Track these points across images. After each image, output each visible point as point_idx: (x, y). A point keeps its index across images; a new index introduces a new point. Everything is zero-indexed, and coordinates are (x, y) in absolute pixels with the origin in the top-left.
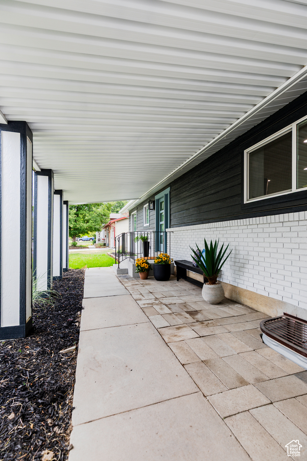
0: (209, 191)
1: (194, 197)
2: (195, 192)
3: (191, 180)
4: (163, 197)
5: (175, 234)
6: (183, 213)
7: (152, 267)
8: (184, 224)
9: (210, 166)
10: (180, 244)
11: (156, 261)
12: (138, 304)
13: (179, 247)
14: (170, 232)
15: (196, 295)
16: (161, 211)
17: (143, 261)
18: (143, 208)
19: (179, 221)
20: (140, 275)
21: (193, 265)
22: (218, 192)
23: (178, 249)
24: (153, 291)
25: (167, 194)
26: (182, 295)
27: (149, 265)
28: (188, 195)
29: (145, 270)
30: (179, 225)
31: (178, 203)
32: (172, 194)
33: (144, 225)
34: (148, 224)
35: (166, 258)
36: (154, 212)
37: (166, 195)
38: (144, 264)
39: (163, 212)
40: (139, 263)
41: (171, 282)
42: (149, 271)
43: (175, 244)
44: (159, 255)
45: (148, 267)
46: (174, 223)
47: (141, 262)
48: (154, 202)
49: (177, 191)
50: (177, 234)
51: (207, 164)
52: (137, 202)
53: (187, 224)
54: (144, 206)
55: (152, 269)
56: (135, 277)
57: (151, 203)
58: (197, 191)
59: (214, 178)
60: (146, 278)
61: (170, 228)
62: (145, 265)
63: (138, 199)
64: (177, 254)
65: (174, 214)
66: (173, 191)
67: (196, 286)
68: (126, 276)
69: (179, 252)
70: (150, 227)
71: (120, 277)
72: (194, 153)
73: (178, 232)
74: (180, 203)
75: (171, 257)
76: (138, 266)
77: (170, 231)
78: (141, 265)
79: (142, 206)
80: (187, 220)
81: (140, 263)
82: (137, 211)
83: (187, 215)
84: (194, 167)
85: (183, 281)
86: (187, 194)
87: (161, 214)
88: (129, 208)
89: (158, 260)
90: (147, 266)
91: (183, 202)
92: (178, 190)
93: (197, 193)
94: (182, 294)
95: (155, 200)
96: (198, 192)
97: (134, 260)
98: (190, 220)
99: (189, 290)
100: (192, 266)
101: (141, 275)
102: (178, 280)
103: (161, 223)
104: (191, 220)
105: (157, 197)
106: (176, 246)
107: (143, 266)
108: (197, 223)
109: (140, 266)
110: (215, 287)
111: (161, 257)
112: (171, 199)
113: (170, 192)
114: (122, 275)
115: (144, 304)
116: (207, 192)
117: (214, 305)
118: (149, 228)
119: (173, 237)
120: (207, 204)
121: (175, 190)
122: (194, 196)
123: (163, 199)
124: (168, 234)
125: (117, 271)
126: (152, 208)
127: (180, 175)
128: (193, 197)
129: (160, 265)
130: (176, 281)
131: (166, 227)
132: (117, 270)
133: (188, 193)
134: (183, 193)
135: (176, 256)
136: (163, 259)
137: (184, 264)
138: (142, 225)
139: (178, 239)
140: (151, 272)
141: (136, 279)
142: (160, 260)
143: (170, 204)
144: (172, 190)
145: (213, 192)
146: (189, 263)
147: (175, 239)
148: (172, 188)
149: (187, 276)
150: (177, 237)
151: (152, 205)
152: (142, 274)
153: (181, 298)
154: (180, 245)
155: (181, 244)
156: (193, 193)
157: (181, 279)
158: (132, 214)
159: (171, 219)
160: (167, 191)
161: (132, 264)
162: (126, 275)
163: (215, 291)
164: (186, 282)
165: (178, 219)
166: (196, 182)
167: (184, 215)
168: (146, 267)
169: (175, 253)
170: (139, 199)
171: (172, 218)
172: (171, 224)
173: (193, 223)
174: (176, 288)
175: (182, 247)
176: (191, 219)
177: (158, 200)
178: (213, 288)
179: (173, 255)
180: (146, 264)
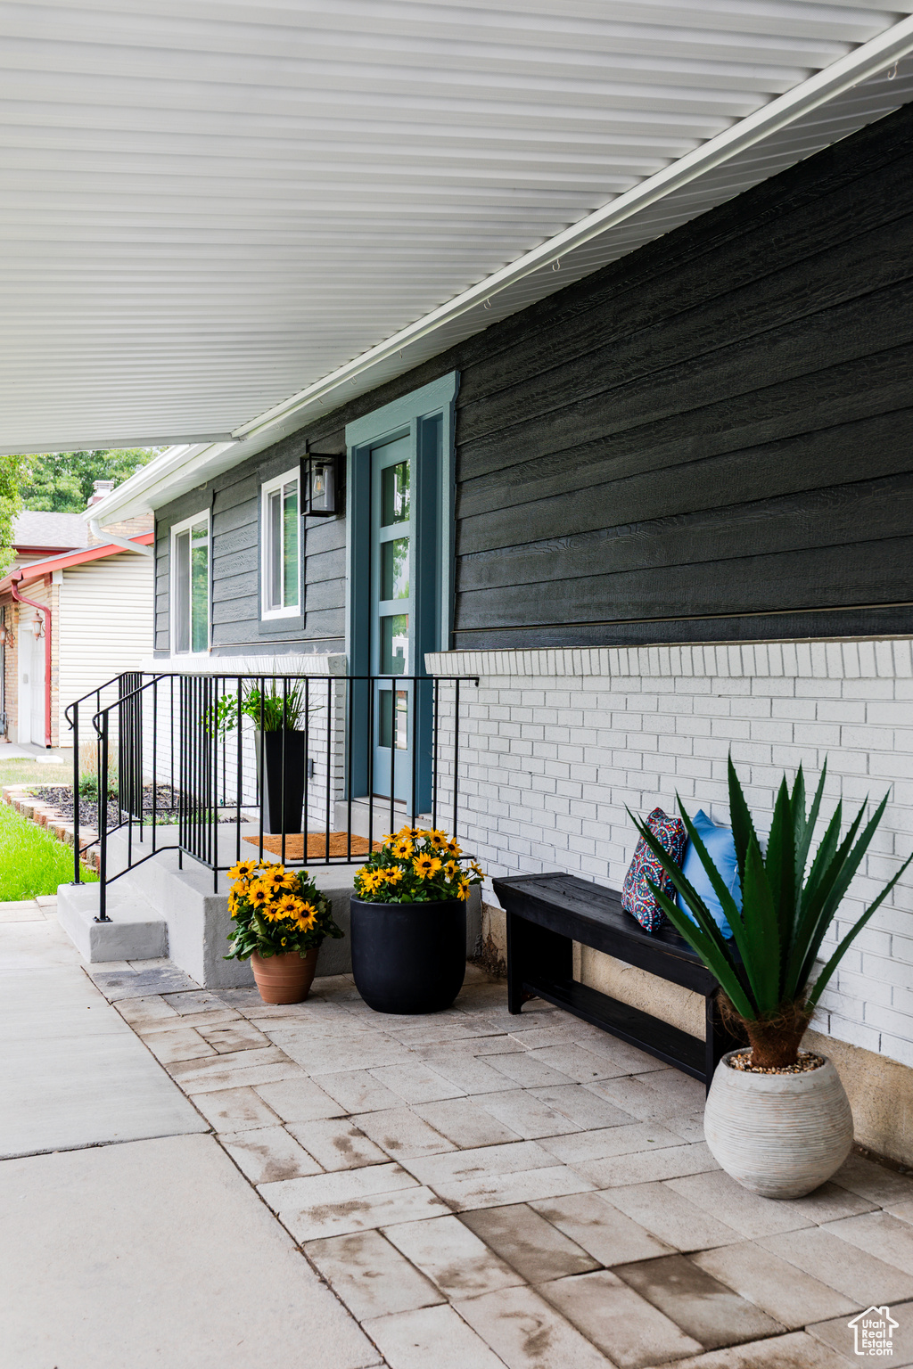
0: (744, 422)
1: (629, 457)
2: (641, 420)
3: (613, 338)
4: (405, 434)
5: (491, 697)
6: (553, 558)
7: (342, 919)
8: (555, 631)
9: (754, 254)
10: (529, 764)
11: (370, 883)
12: (277, 1216)
13: (524, 781)
14: (458, 679)
15: (658, 1125)
16: (384, 524)
17: (279, 879)
18: (257, 498)
19: (519, 609)
20: (258, 976)
21: (629, 917)
22: (807, 435)
23: (510, 795)
24: (363, 1097)
25: (439, 418)
26: (563, 1125)
27: (322, 905)
28: (584, 435)
29: (290, 944)
30: (519, 633)
31: (515, 483)
32: (468, 418)
33: (268, 615)
34: (294, 611)
35: (436, 865)
36: (341, 533)
37: (428, 428)
38: (285, 900)
39: (403, 530)
40: (253, 891)
41: (470, 1026)
42: (320, 944)
43: (491, 759)
44: (382, 838)
45: (311, 919)
46: (484, 618)
47: (266, 884)
48: (338, 463)
49: (505, 401)
50: (507, 697)
51: (729, 238)
52: (220, 454)
53: (584, 630)
54: (268, 487)
55: (338, 934)
56: (224, 983)
57: (320, 473)
58: (656, 415)
59: (775, 341)
60: (299, 993)
61: (453, 647)
62: (290, 908)
63: (227, 436)
64: (505, 826)
65: (484, 559)
66: (474, 399)
67: (639, 1054)
68: (158, 972)
69: (517, 812)
70: (308, 633)
71: (112, 984)
72: (660, 164)
73: (516, 683)
74: (532, 484)
75: (464, 847)
76: (245, 915)
77: (455, 673)
78: (265, 911)
79: (253, 481)
80: (574, 602)
81: (260, 895)
82: (213, 517)
83: (579, 573)
84: (632, 249)
85: (548, 1012)
86: (577, 428)
87: (387, 547)
88: (157, 490)
89: (380, 873)
90: (305, 914)
91: (548, 485)
92: (518, 396)
93: (648, 426)
94: (558, 1115)
95: (349, 453)
96: (659, 422)
97: (216, 869)
98: (599, 607)
99: (603, 1083)
100: (618, 923)
101: (264, 971)
102: (515, 1009)
103: (383, 608)
104: (610, 605)
105: (358, 434)
106: (495, 776)
107: (279, 916)
108: (653, 629)
109: (260, 916)
110: (798, 1088)
111: (403, 850)
112: (466, 457)
113: (457, 410)
114: (125, 967)
115: (317, 1214)
116: (727, 427)
117: (788, 1205)
118: (300, 635)
119: (479, 712)
120: (722, 508)
121: (491, 396)
122: (631, 450)
123: (406, 452)
124: (446, 692)
125: (93, 943)
126: (322, 502)
127: (534, 301)
128: (623, 453)
129: (396, 907)
130: (504, 1011)
131: (426, 642)
132: (93, 932)
133: (585, 427)
134: (551, 417)
135: (496, 840)
136: (420, 871)
137: (564, 904)
138: (247, 609)
139: (508, 730)
140: (336, 949)
141: (232, 1000)
142: (398, 872)
143: (457, 485)
144: (469, 391)
145: (767, 430)
146: (596, 896)
147: (491, 728)
148: (473, 377)
149: (577, 977)
150: (503, 713)
151: (321, 486)
152: (275, 965)
153: (562, 1150)
154: (526, 768)
155: (536, 766)
156: (624, 425)
157: (537, 997)
158: (177, 529)
159: (462, 588)
160: (438, 396)
161: (203, 898)
162: (153, 965)
163: (796, 1115)
164: (569, 1022)
165: (514, 591)
166: (647, 354)
167: (558, 573)
168: (301, 924)
169: (490, 822)
170: (238, 438)
171: (468, 581)
172: (462, 624)
173: (619, 630)
174: (516, 1073)
175: (539, 783)
176: (604, 599)
177: (368, 454)
178: (785, 1094)
179: (476, 834)
180: (298, 904)
